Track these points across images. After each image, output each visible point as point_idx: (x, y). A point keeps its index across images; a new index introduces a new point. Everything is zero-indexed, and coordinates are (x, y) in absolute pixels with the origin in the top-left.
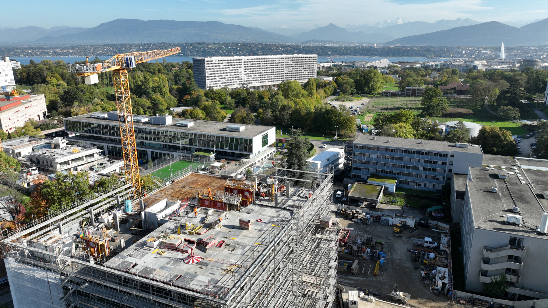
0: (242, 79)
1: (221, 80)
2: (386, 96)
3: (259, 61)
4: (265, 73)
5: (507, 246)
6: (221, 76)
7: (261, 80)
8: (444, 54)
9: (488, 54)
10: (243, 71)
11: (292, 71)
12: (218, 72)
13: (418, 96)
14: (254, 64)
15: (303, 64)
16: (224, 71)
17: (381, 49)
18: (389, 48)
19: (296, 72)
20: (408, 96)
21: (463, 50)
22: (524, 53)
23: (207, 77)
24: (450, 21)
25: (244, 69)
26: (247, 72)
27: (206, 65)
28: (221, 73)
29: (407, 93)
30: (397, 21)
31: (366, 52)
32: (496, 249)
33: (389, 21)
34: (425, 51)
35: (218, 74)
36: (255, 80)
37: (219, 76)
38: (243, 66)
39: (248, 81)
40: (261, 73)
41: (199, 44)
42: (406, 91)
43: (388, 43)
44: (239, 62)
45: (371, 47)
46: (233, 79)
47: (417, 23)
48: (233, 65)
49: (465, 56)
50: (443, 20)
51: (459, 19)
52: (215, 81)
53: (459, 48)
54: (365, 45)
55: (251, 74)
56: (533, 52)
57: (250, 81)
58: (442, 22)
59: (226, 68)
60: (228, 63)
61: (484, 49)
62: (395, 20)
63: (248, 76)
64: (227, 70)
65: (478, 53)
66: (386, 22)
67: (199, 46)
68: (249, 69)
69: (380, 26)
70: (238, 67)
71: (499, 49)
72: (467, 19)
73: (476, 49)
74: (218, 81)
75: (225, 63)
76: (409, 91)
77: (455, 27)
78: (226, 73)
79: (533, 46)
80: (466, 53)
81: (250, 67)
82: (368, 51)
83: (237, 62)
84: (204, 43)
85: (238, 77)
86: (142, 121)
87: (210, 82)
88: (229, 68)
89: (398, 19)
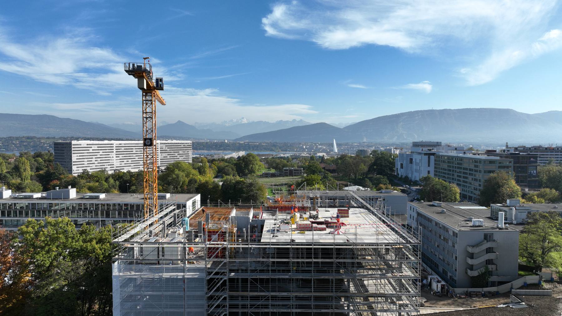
0: (113, 165)
1: (90, 165)
2: (267, 177)
3: (132, 146)
4: (138, 158)
5: (483, 241)
6: (90, 161)
7: (134, 166)
8: (288, 148)
9: (324, 149)
10: (115, 156)
11: (167, 157)
12: (87, 157)
13: (295, 175)
14: (127, 149)
15: (178, 150)
16: (93, 155)
17: (232, 144)
18: (239, 144)
19: (171, 158)
20: (287, 176)
21: (303, 145)
22: (351, 148)
23: (74, 162)
24: (287, 122)
25: (116, 154)
26: (119, 157)
27: (73, 149)
28: (90, 158)
29: (285, 173)
30: (242, 121)
31: (219, 147)
32: (477, 245)
33: (235, 120)
34: (272, 146)
35: (87, 158)
36: (127, 166)
37: (88, 161)
38: (115, 151)
39: (120, 167)
40: (135, 158)
41: (28, 138)
42: (284, 172)
43: (237, 139)
44: (110, 147)
45: (223, 142)
46: (104, 164)
47: (260, 123)
48: (103, 150)
49: (306, 150)
50: (282, 120)
51: (294, 120)
52: (82, 167)
53: (300, 144)
54: (215, 141)
55: (123, 159)
56: (357, 147)
57: (122, 167)
58: (280, 122)
59: (95, 153)
60: (98, 147)
61: (320, 145)
62: (240, 119)
63: (120, 162)
64: (97, 155)
65: (316, 148)
66: (232, 121)
67: (28, 140)
68: (122, 154)
69: (227, 125)
70: (109, 152)
71: (332, 145)
72: (301, 120)
73: (314, 145)
74: (86, 167)
75: (95, 147)
76: (287, 172)
77: (291, 126)
78: (95, 158)
79: (355, 143)
80: (306, 148)
81: (122, 152)
82: (221, 146)
83: (108, 147)
84: (34, 137)
85: (109, 162)
86: (34, 197)
87: (77, 167)
88: (99, 152)
89: (243, 118)
